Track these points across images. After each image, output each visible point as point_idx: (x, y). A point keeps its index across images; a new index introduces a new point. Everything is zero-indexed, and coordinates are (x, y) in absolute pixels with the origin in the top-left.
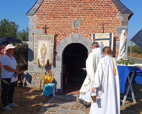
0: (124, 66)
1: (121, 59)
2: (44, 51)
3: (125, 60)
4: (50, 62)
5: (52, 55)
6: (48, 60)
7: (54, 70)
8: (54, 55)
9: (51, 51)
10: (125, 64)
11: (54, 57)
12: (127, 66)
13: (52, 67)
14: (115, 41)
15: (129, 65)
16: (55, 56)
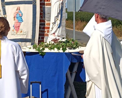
0: (59, 53)
1: (55, 40)
3: (61, 42)
10: (61, 49)
12: (65, 52)
14: (43, 6)
15: (68, 51)
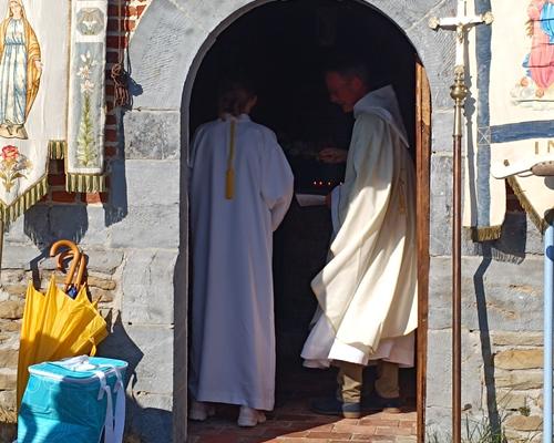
2: (21, 69)
4: (70, 168)
5: (93, 102)
6: (52, 147)
7: (107, 244)
8: (109, 105)
9: (80, 63)
11: (110, 119)
13: (95, 210)
16: (116, 111)
